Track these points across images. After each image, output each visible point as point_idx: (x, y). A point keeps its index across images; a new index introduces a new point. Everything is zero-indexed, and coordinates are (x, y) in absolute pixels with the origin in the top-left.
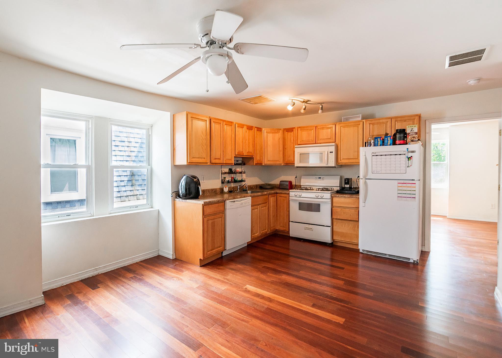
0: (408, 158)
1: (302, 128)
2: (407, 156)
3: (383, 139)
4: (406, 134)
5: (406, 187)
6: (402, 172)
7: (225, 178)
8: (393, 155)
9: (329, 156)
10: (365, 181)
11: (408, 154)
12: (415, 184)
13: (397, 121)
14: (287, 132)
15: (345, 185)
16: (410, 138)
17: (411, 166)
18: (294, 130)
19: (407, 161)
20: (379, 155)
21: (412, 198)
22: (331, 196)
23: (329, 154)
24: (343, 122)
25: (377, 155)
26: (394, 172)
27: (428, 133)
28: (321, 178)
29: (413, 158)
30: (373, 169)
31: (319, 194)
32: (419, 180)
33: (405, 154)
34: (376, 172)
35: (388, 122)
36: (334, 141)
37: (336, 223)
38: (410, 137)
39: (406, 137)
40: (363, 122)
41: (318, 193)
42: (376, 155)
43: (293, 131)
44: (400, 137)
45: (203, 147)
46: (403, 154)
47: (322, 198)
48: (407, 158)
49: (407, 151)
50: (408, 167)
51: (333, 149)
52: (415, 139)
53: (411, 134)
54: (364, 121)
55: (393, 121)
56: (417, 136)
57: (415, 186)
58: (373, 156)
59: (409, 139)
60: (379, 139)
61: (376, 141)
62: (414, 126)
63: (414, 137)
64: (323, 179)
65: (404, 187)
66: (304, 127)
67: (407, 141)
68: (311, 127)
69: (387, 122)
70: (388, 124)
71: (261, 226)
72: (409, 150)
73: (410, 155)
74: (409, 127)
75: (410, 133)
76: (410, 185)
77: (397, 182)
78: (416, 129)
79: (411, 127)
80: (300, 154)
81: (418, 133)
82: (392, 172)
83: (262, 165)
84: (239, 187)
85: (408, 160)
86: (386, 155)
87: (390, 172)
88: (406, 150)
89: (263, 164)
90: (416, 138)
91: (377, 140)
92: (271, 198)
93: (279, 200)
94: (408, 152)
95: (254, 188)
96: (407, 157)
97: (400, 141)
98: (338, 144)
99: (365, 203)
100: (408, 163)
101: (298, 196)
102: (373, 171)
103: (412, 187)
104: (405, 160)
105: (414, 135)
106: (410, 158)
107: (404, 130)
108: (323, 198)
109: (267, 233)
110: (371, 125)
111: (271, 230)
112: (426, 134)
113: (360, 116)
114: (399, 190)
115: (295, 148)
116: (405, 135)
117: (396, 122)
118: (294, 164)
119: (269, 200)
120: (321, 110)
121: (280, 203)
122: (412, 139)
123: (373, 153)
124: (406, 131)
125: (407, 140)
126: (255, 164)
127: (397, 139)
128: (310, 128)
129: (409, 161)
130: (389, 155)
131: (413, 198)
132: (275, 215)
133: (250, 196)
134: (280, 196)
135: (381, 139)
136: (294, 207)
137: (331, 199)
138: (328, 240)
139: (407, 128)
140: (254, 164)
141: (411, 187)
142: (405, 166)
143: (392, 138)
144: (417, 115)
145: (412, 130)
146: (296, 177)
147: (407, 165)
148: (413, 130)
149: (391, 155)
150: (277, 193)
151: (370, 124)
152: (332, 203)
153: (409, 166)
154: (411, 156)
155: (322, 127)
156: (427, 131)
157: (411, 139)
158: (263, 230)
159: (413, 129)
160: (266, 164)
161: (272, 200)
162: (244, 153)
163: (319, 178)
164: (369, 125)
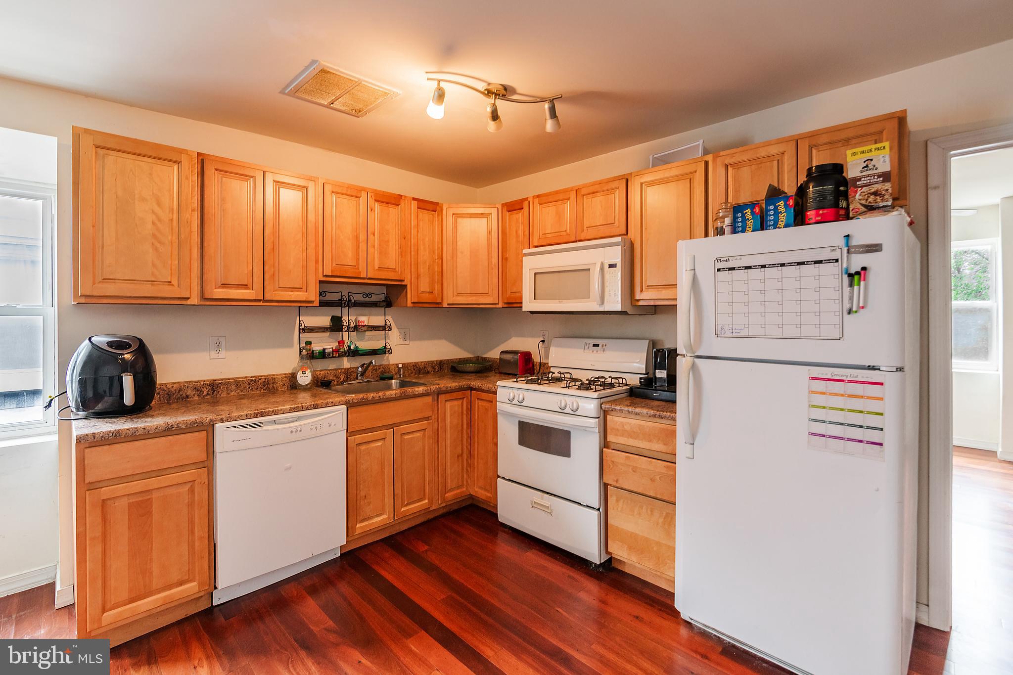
0: (851, 276)
1: (544, 199)
2: (845, 266)
3: (761, 211)
4: (845, 182)
5: (842, 395)
6: (824, 334)
7: (309, 343)
8: (790, 264)
9: (607, 276)
10: (690, 364)
11: (848, 257)
12: (882, 384)
13: (816, 146)
14: (508, 212)
15: (657, 371)
16: (860, 200)
17: (863, 308)
18: (526, 204)
19: (847, 289)
20: (740, 268)
21: (868, 442)
22: (601, 407)
23: (605, 272)
24: (652, 167)
25: (733, 269)
26: (795, 332)
27: (936, 188)
28: (598, 345)
29: (871, 275)
30: (719, 321)
31: (569, 400)
32: (900, 369)
33: (837, 261)
34: (728, 333)
35: (786, 154)
36: (624, 232)
37: (614, 498)
38: (859, 193)
39: (845, 195)
40: (707, 163)
41: (566, 398)
42: (730, 269)
43: (523, 209)
44: (822, 196)
45: (159, 246)
46: (829, 261)
47: (574, 413)
48: (845, 277)
49: (847, 245)
50: (850, 312)
51: (615, 254)
52: (883, 200)
53: (864, 181)
54: (709, 158)
55: (804, 147)
56: (888, 186)
57: (881, 396)
58: (719, 270)
59: (858, 198)
60: (748, 211)
61: (740, 220)
62: (878, 149)
63: (876, 194)
64: (604, 350)
65: (836, 394)
66: (547, 195)
67: (851, 209)
68: (565, 191)
69: (783, 153)
70: (786, 160)
71: (398, 491)
72: (854, 242)
73: (857, 262)
74: (854, 154)
75: (860, 180)
76: (859, 389)
77: (805, 371)
78: (884, 161)
79: (863, 152)
80: (535, 274)
81: (894, 177)
82: (787, 333)
83: (440, 306)
84: (360, 369)
85: (851, 285)
86: (764, 266)
87: (778, 333)
88: (841, 242)
89: (445, 305)
90: (887, 197)
91: (743, 216)
92: (448, 404)
93: (476, 409)
94: (848, 252)
95: (429, 369)
96: (847, 269)
97: (821, 212)
98: (634, 241)
99: (693, 444)
100: (851, 299)
101: (515, 402)
102: (719, 327)
103: (869, 398)
104: (836, 283)
105: (877, 183)
106: (858, 273)
107: (838, 169)
108: (576, 413)
109: (430, 509)
110: (730, 169)
111: (444, 499)
112: (930, 192)
113: (699, 144)
114: (814, 406)
115: (525, 259)
116: (842, 188)
117: (814, 151)
118: (522, 303)
119: (438, 409)
120: (551, 118)
121: (478, 417)
122: (869, 200)
123: (719, 260)
124: (844, 174)
125: (848, 205)
126: (413, 303)
127: (811, 202)
128: (561, 196)
129: (856, 288)
130: (774, 265)
131: (872, 443)
132: (462, 453)
133: (345, 404)
134: (478, 399)
135: (757, 210)
136: (508, 432)
137: (602, 417)
138: (592, 552)
139: (849, 158)
140: (409, 304)
141: (862, 397)
142: (837, 307)
143: (791, 202)
144: (889, 117)
145: (867, 166)
146: (543, 341)
147: (847, 306)
148: (871, 166)
149: (783, 265)
150: (472, 389)
151: (726, 166)
152: (606, 431)
153: (854, 309)
154: (864, 269)
155: (591, 189)
156: (933, 180)
157: (864, 202)
158: (408, 504)
159: (873, 163)
160: (453, 304)
161: (451, 409)
162: (360, 272)
163: (594, 345)
164: (722, 171)
